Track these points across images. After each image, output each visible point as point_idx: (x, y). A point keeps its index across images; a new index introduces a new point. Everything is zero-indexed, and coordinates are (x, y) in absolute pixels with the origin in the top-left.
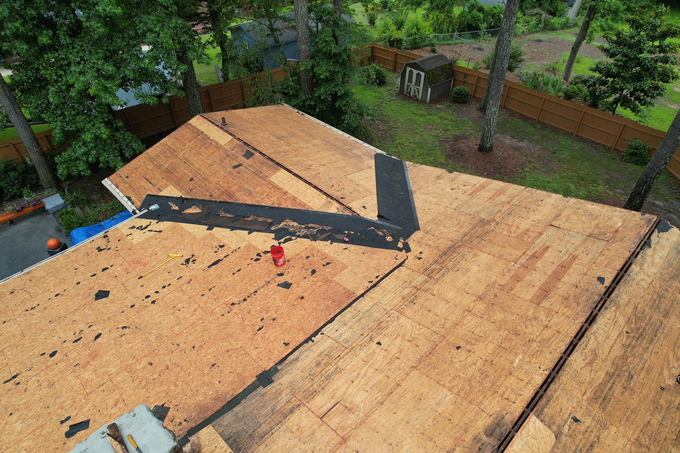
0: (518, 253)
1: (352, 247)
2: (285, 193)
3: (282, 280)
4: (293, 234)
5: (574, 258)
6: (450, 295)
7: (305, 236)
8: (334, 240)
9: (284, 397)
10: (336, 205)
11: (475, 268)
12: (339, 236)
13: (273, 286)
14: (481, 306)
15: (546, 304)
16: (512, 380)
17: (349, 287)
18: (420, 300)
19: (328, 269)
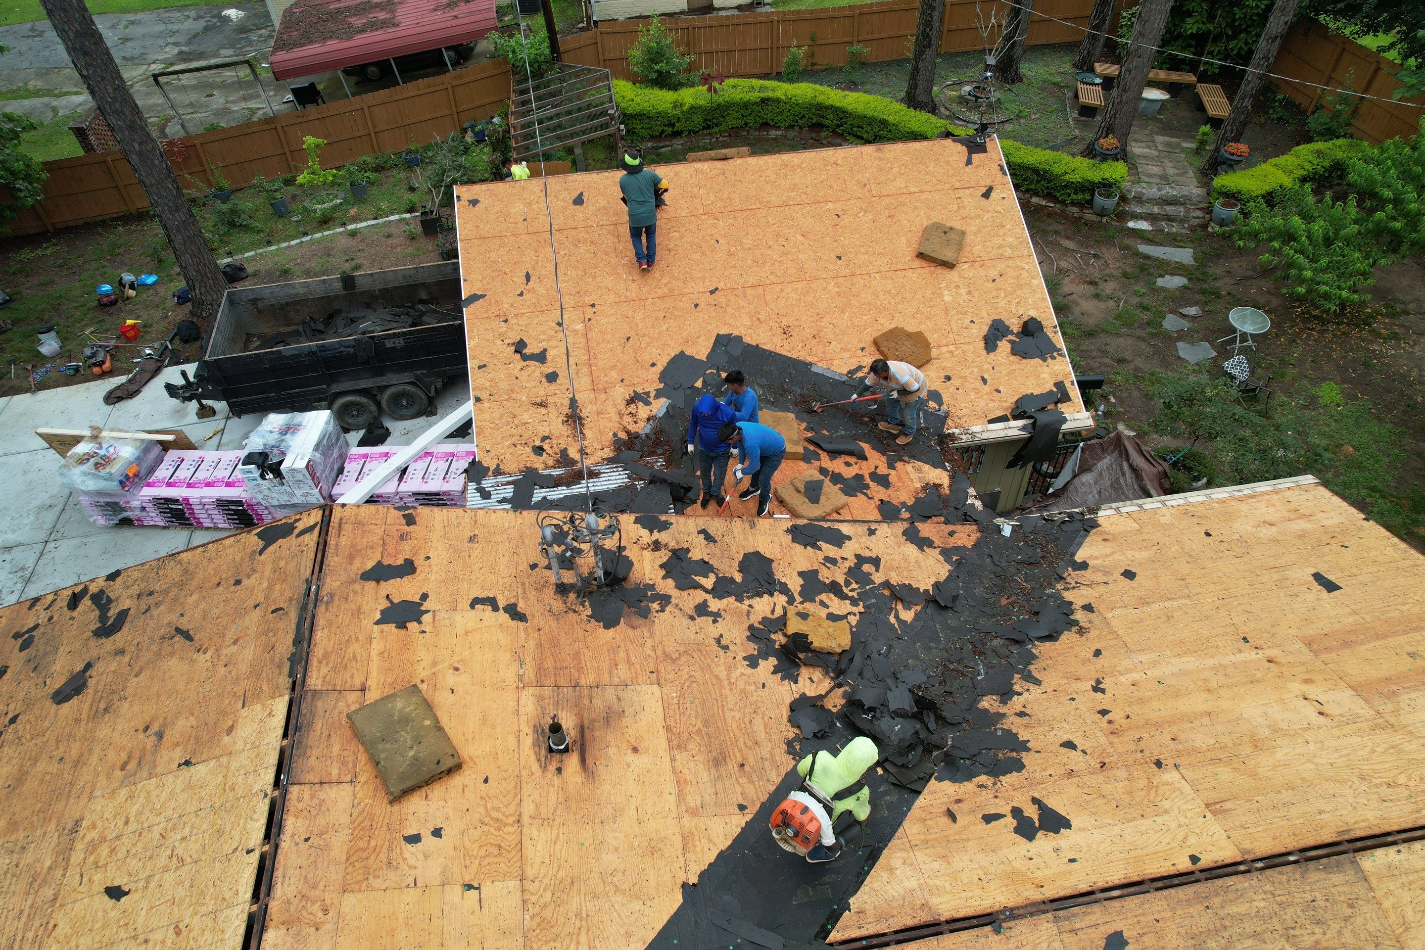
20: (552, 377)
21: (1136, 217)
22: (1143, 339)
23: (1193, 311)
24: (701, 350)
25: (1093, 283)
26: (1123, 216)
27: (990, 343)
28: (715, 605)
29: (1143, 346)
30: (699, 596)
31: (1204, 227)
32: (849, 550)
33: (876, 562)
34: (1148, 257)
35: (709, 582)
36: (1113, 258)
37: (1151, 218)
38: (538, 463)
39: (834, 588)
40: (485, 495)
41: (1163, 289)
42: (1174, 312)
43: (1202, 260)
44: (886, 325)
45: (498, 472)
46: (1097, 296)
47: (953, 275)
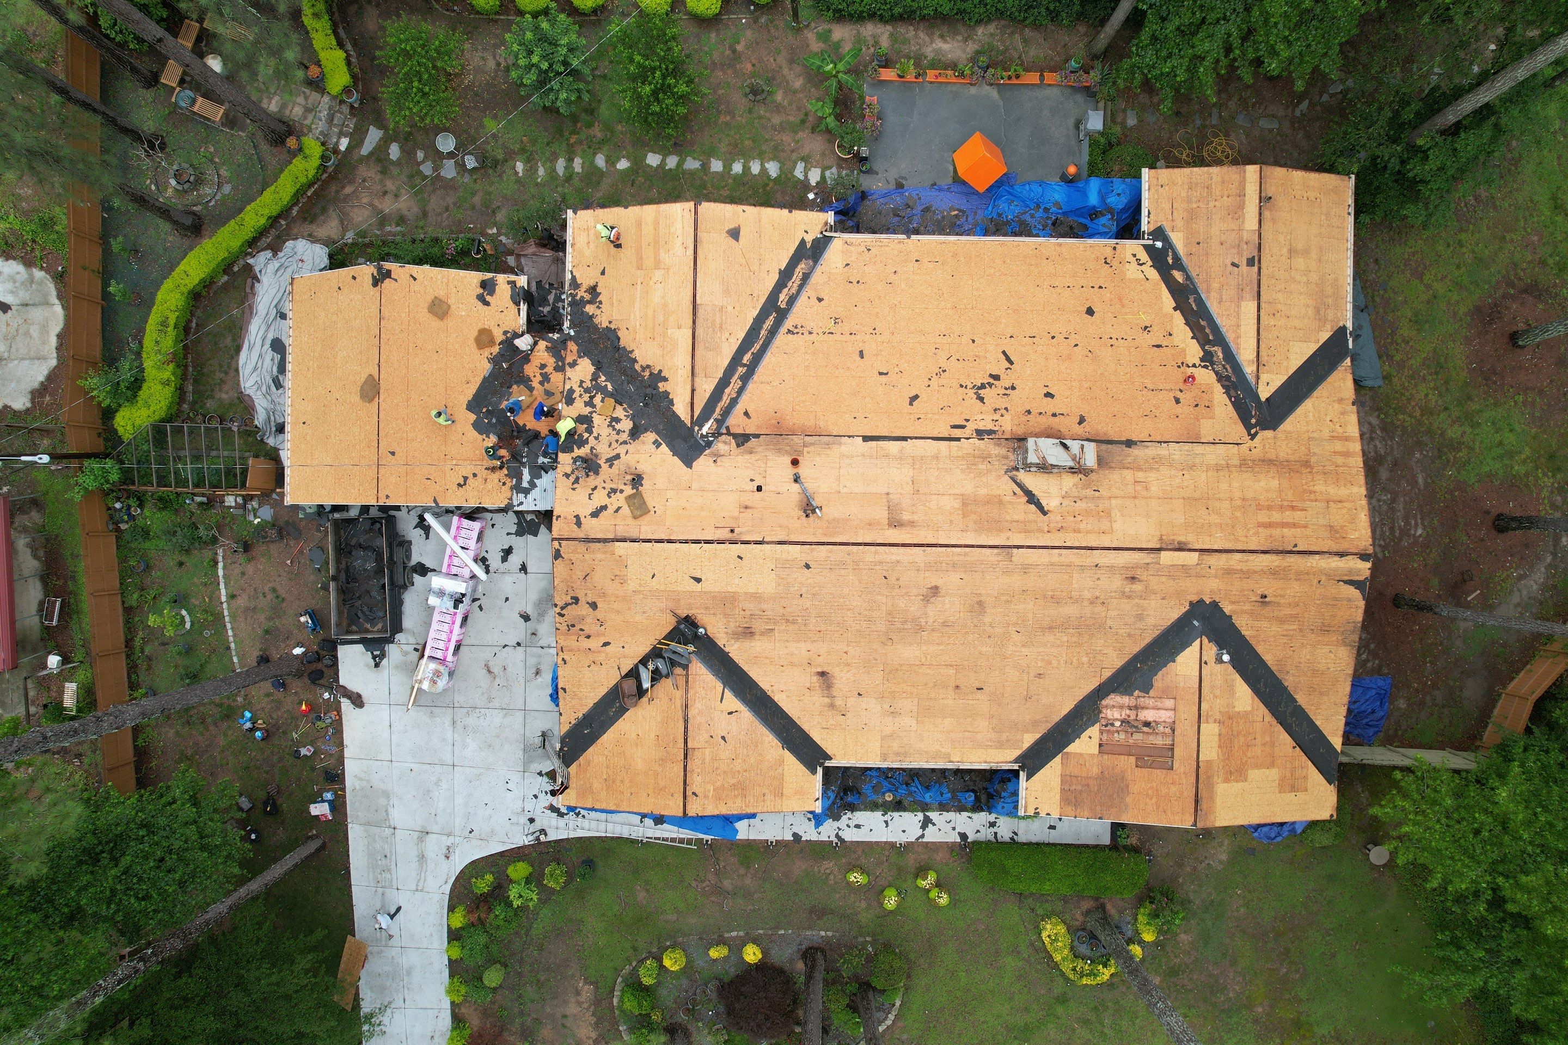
0: (1290, 497)
1: (1230, 407)
2: (1238, 326)
3: (1179, 395)
4: (1212, 364)
5: (1306, 527)
6: (1235, 484)
7: (1217, 373)
8: (1227, 393)
9: (1130, 459)
10: (1255, 368)
11: (1263, 484)
12: (1233, 393)
13: (1172, 395)
14: (1239, 503)
15: (1261, 530)
16: (1208, 538)
17: (1203, 432)
18: (1221, 473)
19: (1204, 411)
20: (475, 475)
21: (337, 143)
22: (434, 190)
23: (420, 155)
24: (473, 417)
25: (385, 193)
26: (336, 151)
27: (487, 304)
28: (595, 434)
29: (438, 192)
30: (591, 439)
31: (352, 107)
32: (576, 387)
33: (582, 382)
34: (371, 154)
35: (586, 435)
36: (368, 172)
37: (341, 134)
38: (509, 484)
39: (592, 398)
40: (521, 503)
41: (399, 159)
42: (419, 164)
43: (381, 125)
44: (472, 342)
45: (511, 499)
46: (396, 196)
47: (453, 307)
